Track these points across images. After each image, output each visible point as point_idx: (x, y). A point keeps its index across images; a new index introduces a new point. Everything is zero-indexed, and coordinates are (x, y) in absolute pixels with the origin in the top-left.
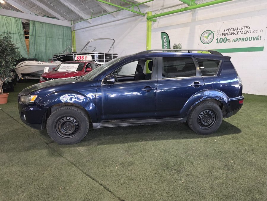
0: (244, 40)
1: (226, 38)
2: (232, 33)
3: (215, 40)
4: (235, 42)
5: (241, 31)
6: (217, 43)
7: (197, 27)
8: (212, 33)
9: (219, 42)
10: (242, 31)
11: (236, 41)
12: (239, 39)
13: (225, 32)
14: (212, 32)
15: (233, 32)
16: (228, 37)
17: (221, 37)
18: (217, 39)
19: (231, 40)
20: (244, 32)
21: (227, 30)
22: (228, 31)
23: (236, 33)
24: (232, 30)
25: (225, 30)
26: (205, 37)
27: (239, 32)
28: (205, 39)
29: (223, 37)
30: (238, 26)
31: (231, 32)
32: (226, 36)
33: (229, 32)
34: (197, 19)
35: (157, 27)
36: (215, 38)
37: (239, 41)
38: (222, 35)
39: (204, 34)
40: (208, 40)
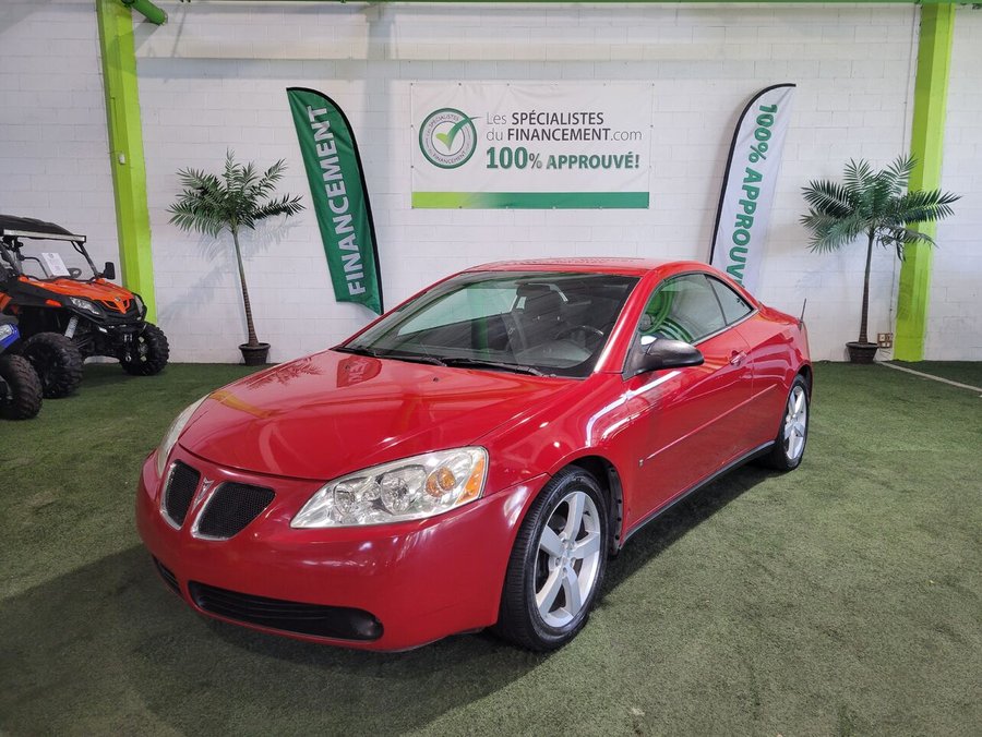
0: (588, 162)
1: (524, 150)
2: (543, 130)
3: (481, 156)
4: (558, 170)
5: (572, 130)
6: (492, 166)
7: (399, 87)
8: (468, 125)
9: (497, 162)
10: (576, 129)
11: (560, 167)
12: (572, 160)
13: (519, 126)
14: (468, 120)
15: (546, 127)
16: (532, 146)
17: (506, 143)
18: (491, 151)
19: (544, 160)
20: (585, 134)
21: (524, 116)
22: (529, 124)
23: (558, 135)
24: (543, 119)
25: (519, 117)
26: (439, 136)
27: (569, 132)
28: (441, 147)
29: (514, 144)
30: (563, 107)
31: (539, 128)
32: (524, 143)
33: (532, 128)
34: (397, 51)
35: (174, 51)
36: (483, 146)
37: (570, 167)
38: (510, 135)
39: (435, 125)
40: (454, 150)
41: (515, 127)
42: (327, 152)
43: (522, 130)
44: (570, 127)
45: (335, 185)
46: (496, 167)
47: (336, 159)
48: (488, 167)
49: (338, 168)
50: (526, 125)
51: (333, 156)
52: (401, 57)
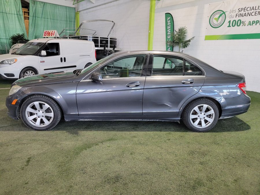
1: (240, 20)
2: (248, 13)
3: (226, 23)
4: (251, 26)
6: (229, 26)
7: (206, 6)
9: (231, 25)
11: (252, 25)
12: (257, 22)
13: (240, 13)
14: (224, 13)
15: (249, 12)
16: (243, 19)
17: (235, 19)
18: (230, 22)
19: (247, 23)
21: (242, 9)
23: (253, 14)
24: (249, 9)
25: (240, 10)
26: (215, 19)
27: (257, 13)
28: (215, 22)
29: (237, 19)
30: (256, 4)
31: (247, 12)
32: (241, 18)
33: (244, 13)
35: (161, 6)
36: (227, 20)
37: (256, 24)
38: (236, 16)
39: (214, 15)
40: (218, 23)
41: (238, 13)
44: (258, 11)
46: (230, 26)
50: (242, 12)
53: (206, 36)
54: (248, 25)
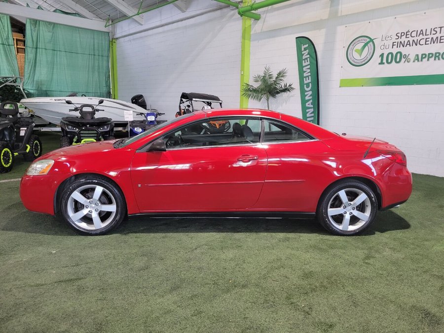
0: (440, 57)
1: (400, 53)
2: (413, 41)
3: (376, 58)
4: (420, 63)
5: (432, 38)
6: (382, 63)
7: (340, 29)
8: (371, 43)
9: (385, 61)
10: (435, 37)
11: (421, 60)
12: (429, 56)
13: (399, 40)
14: (372, 40)
15: (415, 39)
16: (405, 50)
17: (390, 50)
18: (382, 56)
19: (412, 57)
20: (440, 40)
21: (403, 34)
22: (405, 38)
23: (423, 42)
24: (414, 34)
25: (399, 35)
26: (356, 51)
27: (430, 40)
28: (356, 56)
29: (395, 51)
30: (427, 25)
31: (411, 39)
32: (401, 49)
33: (406, 40)
34: (341, 11)
35: (262, 30)
36: (378, 53)
37: (428, 60)
38: (393, 45)
39: (355, 45)
40: (362, 57)
41: (397, 41)
42: (307, 63)
43: (401, 42)
44: (430, 37)
45: (307, 78)
46: (384, 63)
47: (309, 67)
48: (379, 64)
49: (309, 70)
50: (404, 39)
51: (308, 65)
52: (343, 14)
53: (342, 81)
54: (414, 61)
